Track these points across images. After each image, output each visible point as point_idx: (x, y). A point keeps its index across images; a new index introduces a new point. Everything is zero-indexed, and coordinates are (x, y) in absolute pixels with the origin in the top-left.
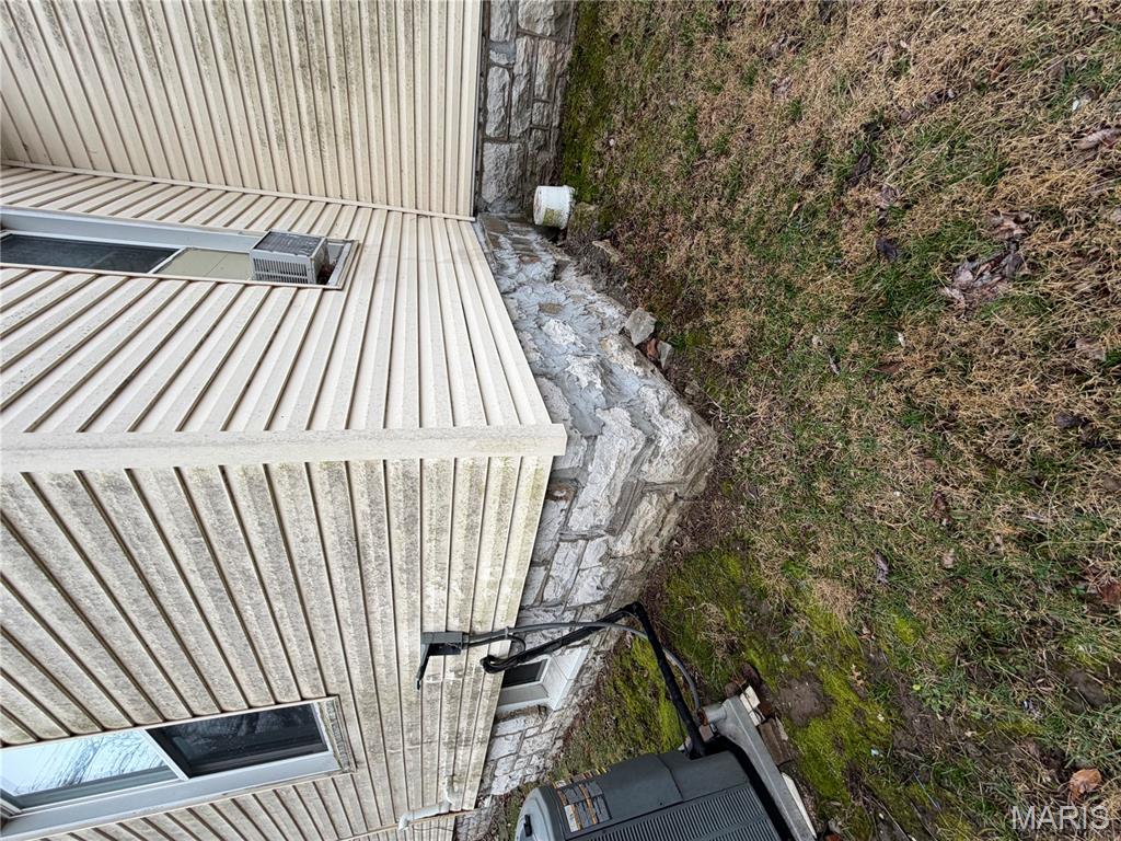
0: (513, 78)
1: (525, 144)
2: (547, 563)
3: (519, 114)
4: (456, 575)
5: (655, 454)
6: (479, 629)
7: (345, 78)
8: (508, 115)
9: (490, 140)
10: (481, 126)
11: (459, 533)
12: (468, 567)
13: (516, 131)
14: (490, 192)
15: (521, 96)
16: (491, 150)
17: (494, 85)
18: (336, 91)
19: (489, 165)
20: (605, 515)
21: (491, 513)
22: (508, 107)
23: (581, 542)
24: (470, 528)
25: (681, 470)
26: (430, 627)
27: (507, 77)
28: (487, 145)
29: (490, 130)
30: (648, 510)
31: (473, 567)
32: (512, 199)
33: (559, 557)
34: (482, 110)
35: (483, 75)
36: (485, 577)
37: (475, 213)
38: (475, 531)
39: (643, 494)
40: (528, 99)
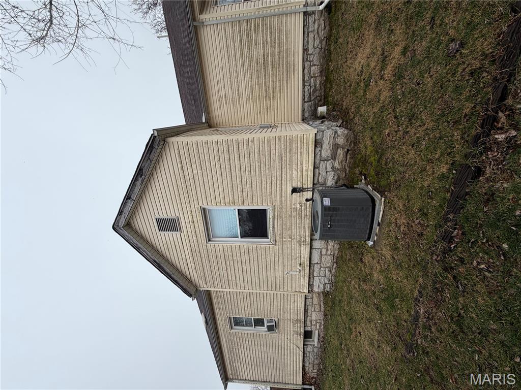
0: (311, 87)
1: (315, 101)
2: (318, 168)
3: (313, 94)
4: (299, 167)
5: (338, 136)
6: (304, 187)
7: (273, 97)
8: (310, 95)
9: (306, 102)
10: (303, 100)
11: (299, 154)
12: (301, 164)
13: (312, 99)
14: (306, 115)
15: (313, 91)
16: (306, 104)
17: (306, 90)
18: (271, 100)
19: (306, 108)
20: (329, 153)
21: (305, 149)
22: (310, 94)
23: (326, 162)
24: (301, 153)
25: (346, 140)
26: (294, 186)
27: (309, 87)
28: (305, 103)
29: (306, 100)
30: (340, 152)
31: (302, 164)
32: (313, 115)
33: (321, 165)
34: (304, 96)
35: (303, 88)
36: (304, 168)
37: (303, 120)
38: (302, 153)
39: (338, 148)
40: (315, 91)
